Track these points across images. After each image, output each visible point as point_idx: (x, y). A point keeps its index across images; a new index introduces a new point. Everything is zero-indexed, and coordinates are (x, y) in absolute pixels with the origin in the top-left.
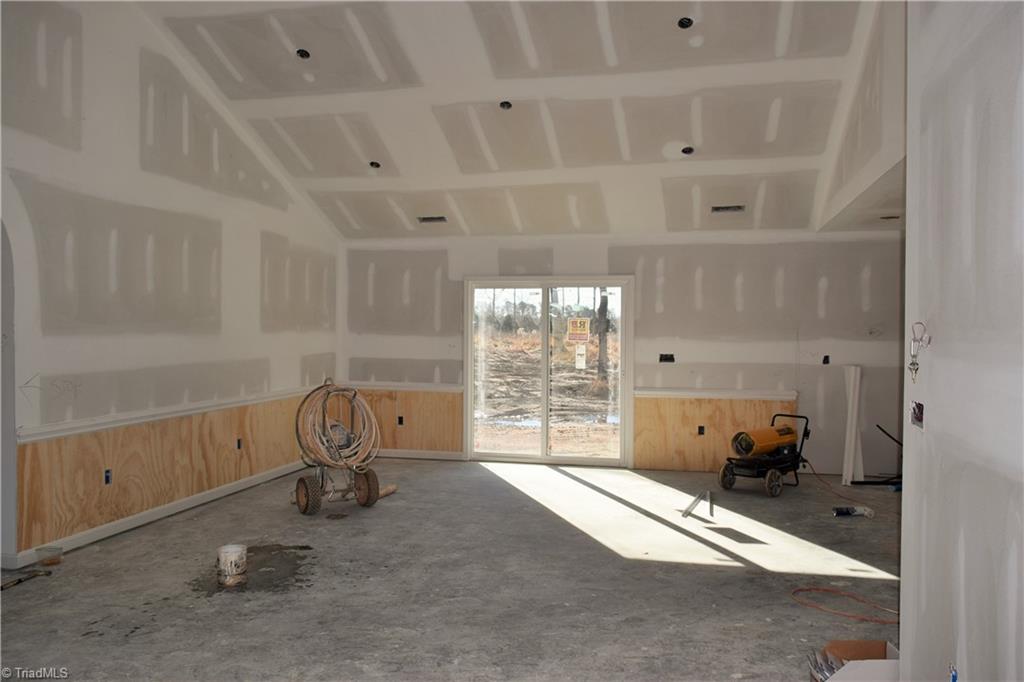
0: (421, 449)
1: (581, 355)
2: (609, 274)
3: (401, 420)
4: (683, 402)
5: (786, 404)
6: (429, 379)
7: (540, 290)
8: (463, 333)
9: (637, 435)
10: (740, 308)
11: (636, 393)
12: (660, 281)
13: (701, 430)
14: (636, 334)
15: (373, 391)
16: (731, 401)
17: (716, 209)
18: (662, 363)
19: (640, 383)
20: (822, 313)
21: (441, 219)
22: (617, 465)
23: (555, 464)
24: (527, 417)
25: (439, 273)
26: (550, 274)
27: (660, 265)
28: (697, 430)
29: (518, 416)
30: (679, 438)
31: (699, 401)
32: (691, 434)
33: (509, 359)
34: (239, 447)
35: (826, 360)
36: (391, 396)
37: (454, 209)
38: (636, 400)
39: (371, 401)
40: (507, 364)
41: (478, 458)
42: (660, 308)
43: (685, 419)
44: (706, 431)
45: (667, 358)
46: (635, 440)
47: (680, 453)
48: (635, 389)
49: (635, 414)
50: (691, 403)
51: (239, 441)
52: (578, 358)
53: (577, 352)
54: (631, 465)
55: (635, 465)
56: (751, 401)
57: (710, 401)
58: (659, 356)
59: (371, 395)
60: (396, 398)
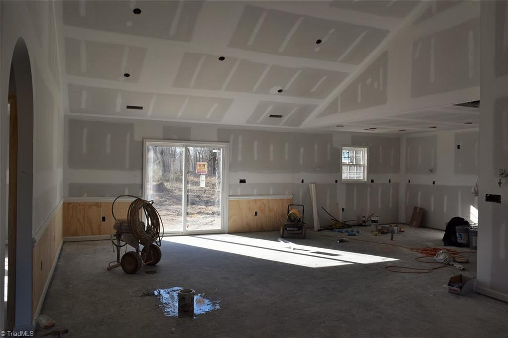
1: (203, 180)
2: (218, 142)
3: (104, 219)
4: (249, 201)
5: (289, 200)
8: (142, 169)
9: (230, 217)
10: (272, 159)
11: (230, 198)
12: (240, 146)
14: (230, 171)
15: (86, 203)
16: (268, 200)
17: (272, 116)
18: (241, 184)
19: (231, 194)
20: (301, 162)
22: (220, 232)
25: (128, 137)
26: (190, 140)
27: (240, 138)
28: (255, 214)
30: (247, 217)
31: (256, 200)
32: (252, 215)
35: (302, 182)
36: (98, 205)
38: (229, 201)
39: (84, 208)
42: (240, 158)
43: (250, 209)
44: (258, 214)
45: (243, 181)
46: (229, 220)
47: (248, 224)
48: (229, 196)
49: (229, 208)
50: (253, 202)
52: (202, 182)
53: (201, 179)
54: (227, 232)
56: (276, 200)
57: (260, 200)
58: (239, 181)
59: (85, 205)
60: (101, 207)
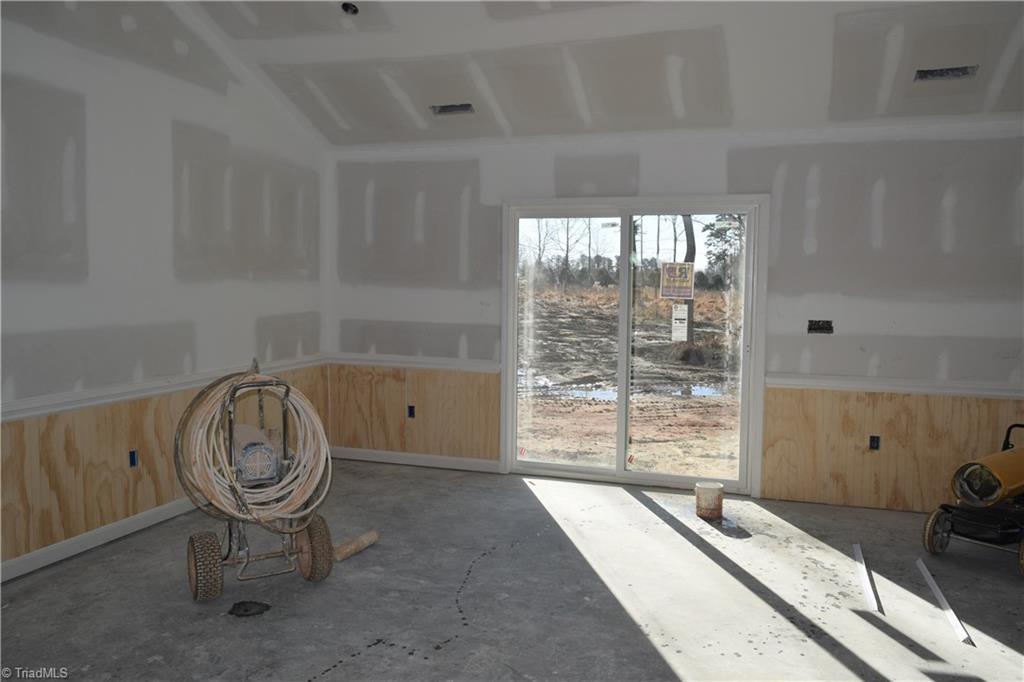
0: (441, 454)
1: (680, 319)
2: (729, 193)
3: (411, 411)
4: (845, 397)
6: (452, 353)
7: (618, 220)
8: (500, 284)
9: (768, 445)
11: (768, 380)
12: (812, 203)
13: (875, 443)
14: (770, 288)
15: (373, 368)
16: (927, 396)
17: (923, 74)
18: (812, 335)
19: (775, 365)
21: (466, 107)
22: (734, 491)
23: (639, 486)
24: (599, 387)
25: (467, 195)
26: (635, 194)
27: (813, 176)
28: (867, 442)
29: (589, 385)
30: (837, 454)
31: (873, 395)
32: (857, 448)
33: (581, 315)
34: (133, 462)
36: (398, 375)
37: (484, 90)
38: (767, 390)
39: (370, 381)
40: (579, 320)
41: (521, 469)
42: (810, 246)
43: (847, 424)
44: (882, 443)
45: (820, 327)
46: (764, 453)
47: (837, 477)
48: (766, 374)
49: (766, 413)
50: (859, 399)
51: (132, 455)
52: (675, 325)
53: (674, 315)
54: (757, 493)
55: (763, 492)
56: (963, 399)
57: (891, 396)
58: (807, 324)
59: (370, 373)
60: (404, 379)
